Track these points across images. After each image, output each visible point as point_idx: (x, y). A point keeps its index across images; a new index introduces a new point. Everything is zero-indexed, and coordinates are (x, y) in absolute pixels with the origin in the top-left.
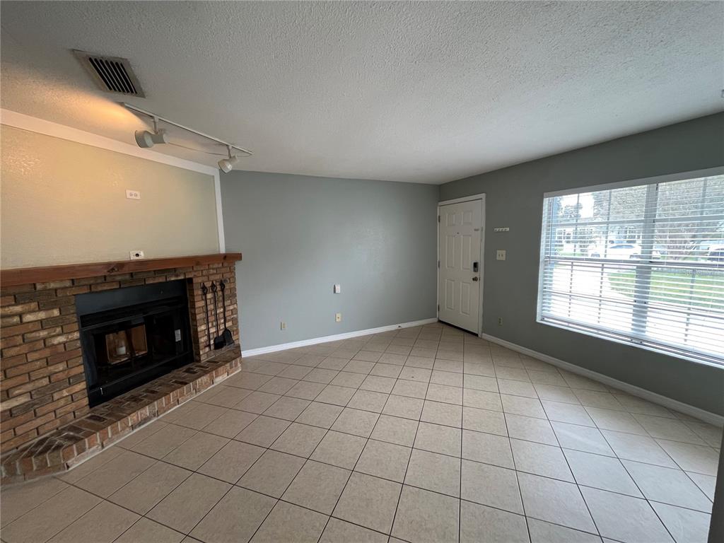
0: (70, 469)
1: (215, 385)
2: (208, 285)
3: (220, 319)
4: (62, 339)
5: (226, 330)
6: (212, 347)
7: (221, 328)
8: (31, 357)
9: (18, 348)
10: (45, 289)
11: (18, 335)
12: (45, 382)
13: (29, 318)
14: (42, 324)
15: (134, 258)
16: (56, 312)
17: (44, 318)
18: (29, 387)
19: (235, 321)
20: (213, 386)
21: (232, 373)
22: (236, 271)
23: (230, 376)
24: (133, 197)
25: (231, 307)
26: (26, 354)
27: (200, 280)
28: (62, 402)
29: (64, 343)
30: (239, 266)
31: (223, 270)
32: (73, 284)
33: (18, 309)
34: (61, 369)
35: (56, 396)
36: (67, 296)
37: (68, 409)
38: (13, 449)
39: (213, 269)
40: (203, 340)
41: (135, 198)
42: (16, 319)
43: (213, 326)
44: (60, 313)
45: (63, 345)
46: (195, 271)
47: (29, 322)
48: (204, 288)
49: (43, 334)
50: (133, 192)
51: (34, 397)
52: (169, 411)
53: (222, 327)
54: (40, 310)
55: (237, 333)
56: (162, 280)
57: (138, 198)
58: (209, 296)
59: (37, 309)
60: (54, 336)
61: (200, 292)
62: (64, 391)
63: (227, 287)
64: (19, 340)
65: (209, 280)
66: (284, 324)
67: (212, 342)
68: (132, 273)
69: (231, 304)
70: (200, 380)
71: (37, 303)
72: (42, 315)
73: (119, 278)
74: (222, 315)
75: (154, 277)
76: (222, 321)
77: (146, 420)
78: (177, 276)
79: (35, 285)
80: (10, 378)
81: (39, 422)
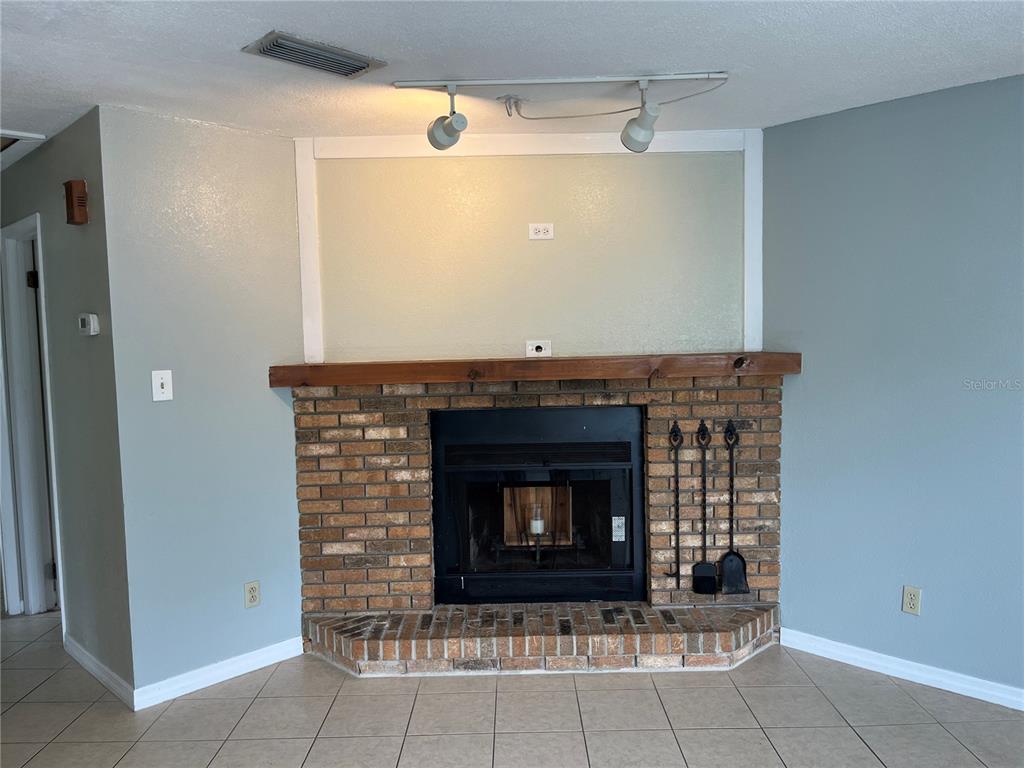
0: (362, 676)
1: (639, 670)
2: (689, 427)
3: (716, 519)
4: (404, 475)
5: (732, 553)
6: (685, 583)
7: (720, 543)
8: (371, 491)
9: (357, 474)
10: (392, 395)
11: (358, 456)
12: (381, 533)
13: (372, 434)
14: (387, 446)
15: (532, 354)
16: (402, 433)
17: (388, 437)
18: (364, 533)
19: (769, 539)
20: (634, 670)
21: (697, 663)
22: (783, 402)
23: (686, 669)
24: (541, 236)
25: (758, 498)
26: (365, 485)
27: (666, 413)
28: (398, 573)
29: (409, 483)
30: (793, 391)
31: (738, 395)
32: (427, 391)
33: (361, 418)
34: (401, 521)
35: (392, 561)
36: (418, 409)
37: (405, 588)
38: (340, 612)
39: (708, 390)
40: (661, 556)
41: (545, 237)
42: (358, 433)
43: (693, 531)
44: (408, 436)
45: (406, 485)
46: (656, 392)
47: (371, 440)
48: (675, 434)
49: (385, 461)
50: (541, 226)
51: (369, 551)
52: (524, 672)
53: (723, 541)
54: (385, 425)
55: (774, 572)
56: (573, 401)
57: (551, 235)
58: (689, 455)
59: (382, 423)
60: (397, 468)
61: (663, 442)
62: (402, 558)
63: (747, 439)
64: (359, 462)
65: (692, 417)
66: (913, 597)
67: (686, 570)
68: (516, 382)
69: (759, 488)
70: (597, 639)
71: (381, 414)
72: (385, 433)
73: (493, 389)
74: (724, 512)
75: (558, 395)
76: (724, 526)
77: (476, 664)
78: (608, 396)
79: (381, 386)
80: (347, 513)
81: (370, 589)
